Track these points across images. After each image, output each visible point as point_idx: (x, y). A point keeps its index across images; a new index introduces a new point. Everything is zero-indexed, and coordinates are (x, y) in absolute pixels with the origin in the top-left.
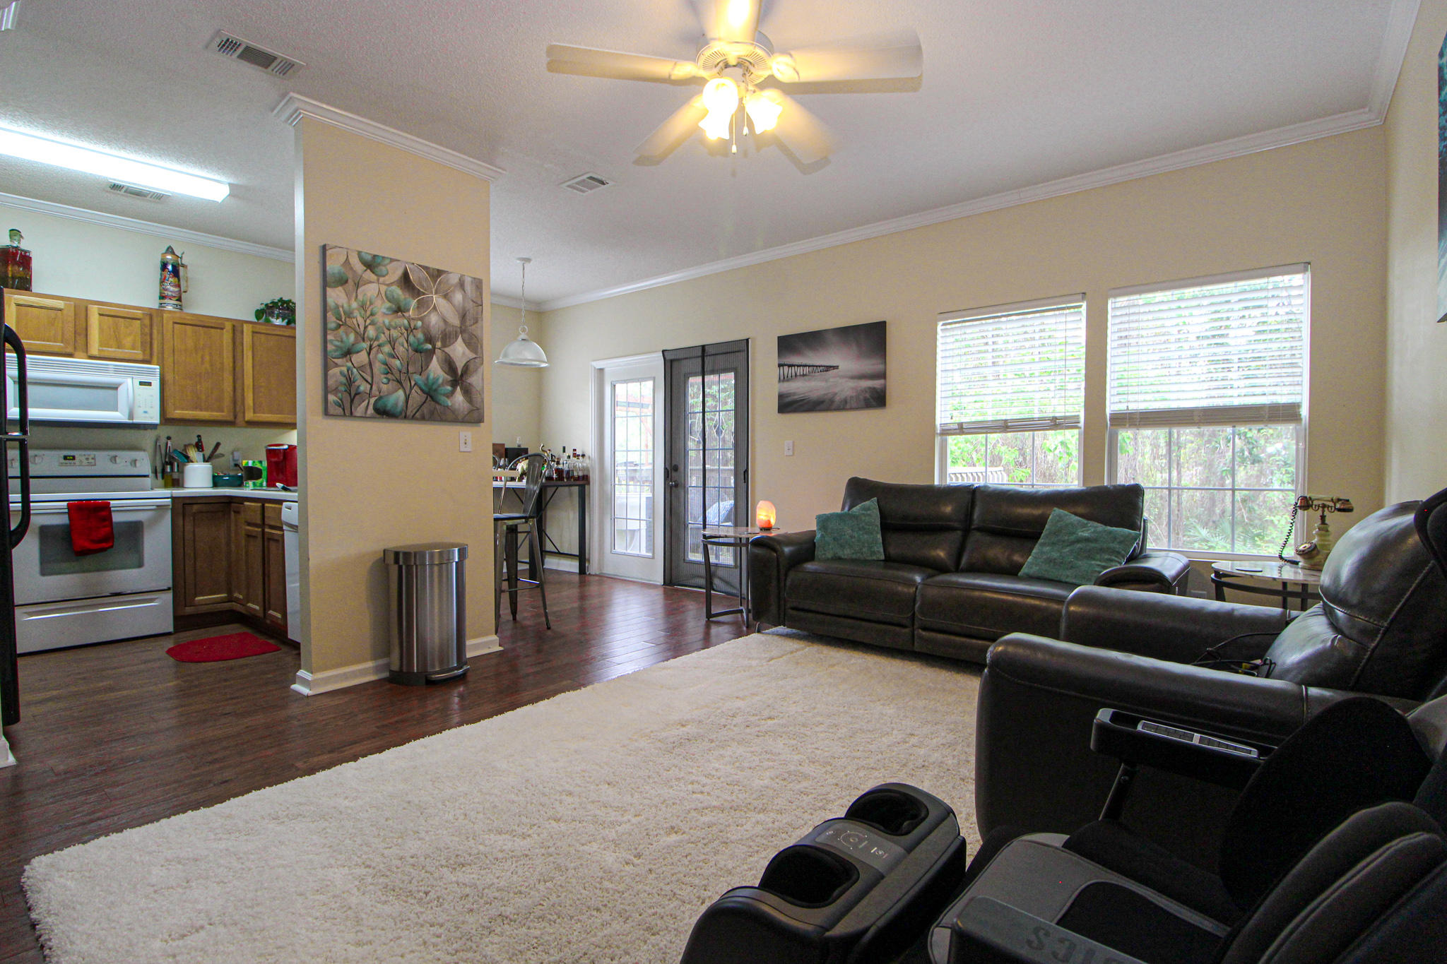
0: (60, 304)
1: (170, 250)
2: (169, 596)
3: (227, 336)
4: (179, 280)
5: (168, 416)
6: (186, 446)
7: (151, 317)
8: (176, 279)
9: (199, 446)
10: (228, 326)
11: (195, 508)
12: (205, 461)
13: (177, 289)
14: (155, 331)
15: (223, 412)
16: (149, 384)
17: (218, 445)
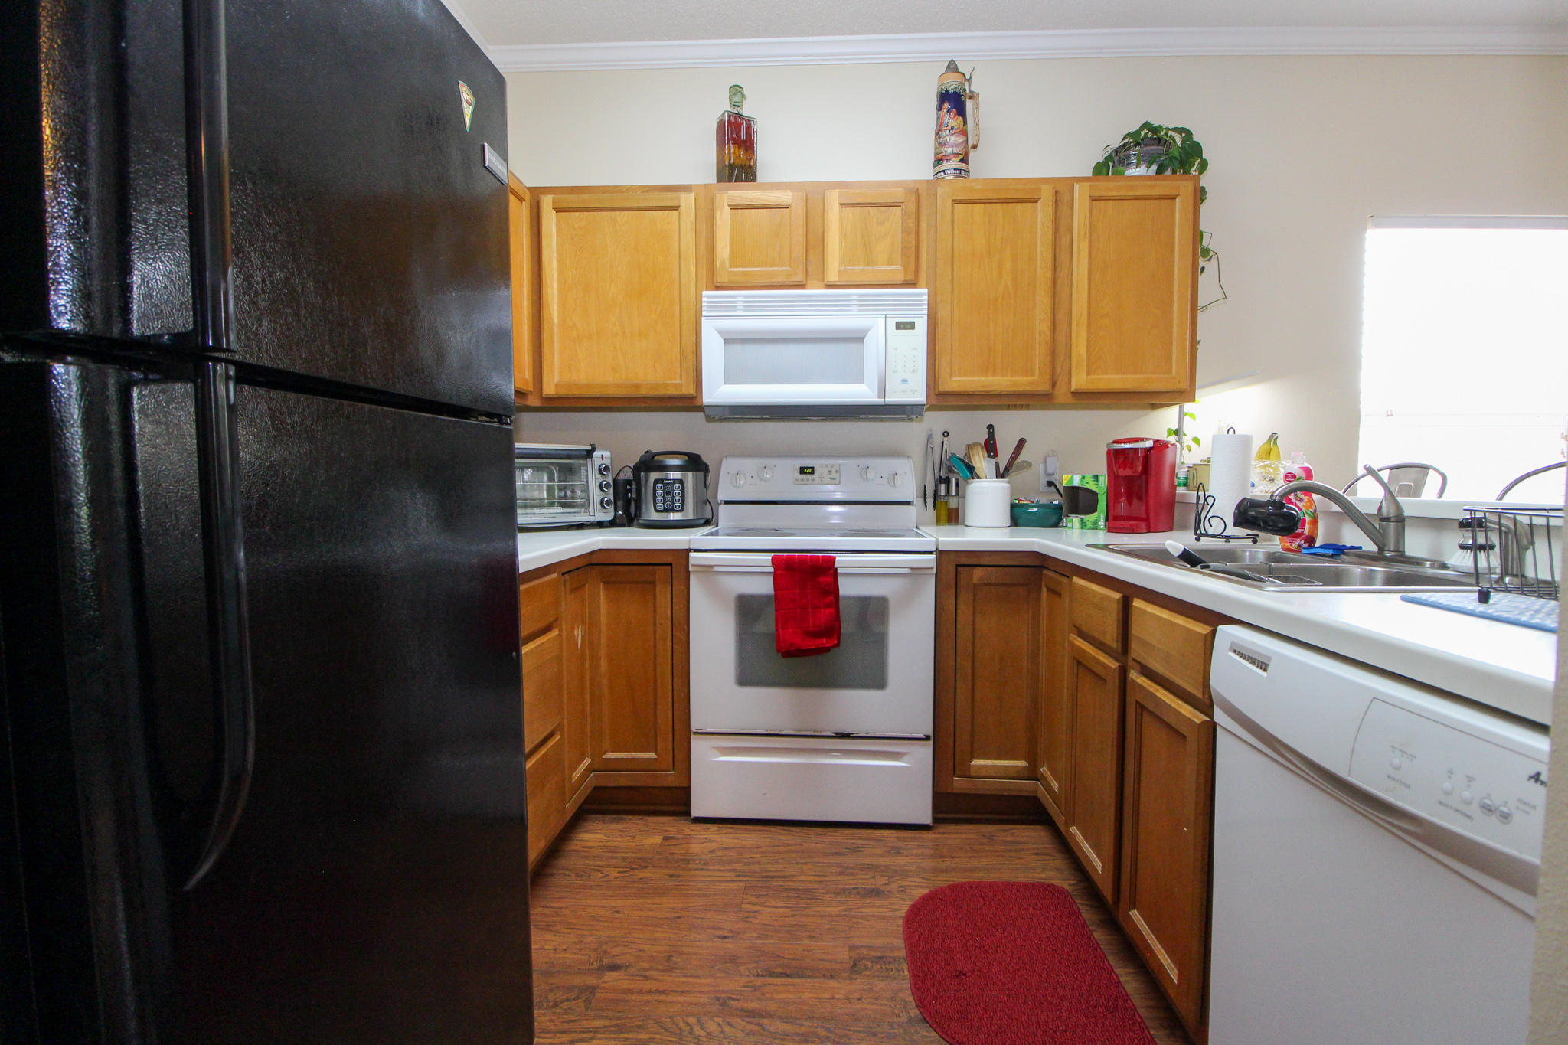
0: (785, 197)
1: (952, 67)
2: (924, 754)
3: (1042, 213)
4: (965, 123)
5: (941, 389)
6: (969, 447)
7: (917, 196)
8: (961, 119)
9: (990, 447)
10: (1046, 194)
11: (978, 574)
12: (1001, 475)
13: (960, 139)
14: (924, 225)
15: (1032, 375)
16: (911, 325)
17: (1021, 443)
